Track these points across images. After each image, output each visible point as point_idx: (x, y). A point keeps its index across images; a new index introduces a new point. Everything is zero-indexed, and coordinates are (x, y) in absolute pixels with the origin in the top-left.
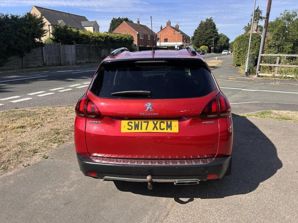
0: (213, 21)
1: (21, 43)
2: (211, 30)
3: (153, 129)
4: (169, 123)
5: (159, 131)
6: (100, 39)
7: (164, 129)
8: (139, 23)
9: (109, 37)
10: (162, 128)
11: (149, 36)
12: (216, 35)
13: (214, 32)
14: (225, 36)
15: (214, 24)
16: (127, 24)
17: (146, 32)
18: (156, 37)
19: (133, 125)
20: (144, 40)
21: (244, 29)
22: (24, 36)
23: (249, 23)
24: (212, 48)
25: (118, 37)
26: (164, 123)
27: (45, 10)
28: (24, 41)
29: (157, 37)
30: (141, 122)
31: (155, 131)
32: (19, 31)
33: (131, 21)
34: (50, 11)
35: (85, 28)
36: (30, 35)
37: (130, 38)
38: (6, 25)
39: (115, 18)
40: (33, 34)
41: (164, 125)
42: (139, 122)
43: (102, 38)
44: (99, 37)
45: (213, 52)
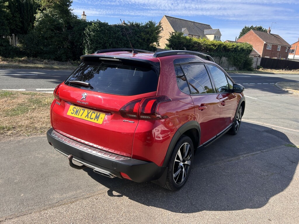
1: (137, 47)
3: (85, 117)
4: (98, 114)
5: (89, 119)
6: (212, 46)
7: (92, 119)
8: (270, 32)
9: (223, 45)
10: (91, 117)
11: (279, 48)
16: (254, 33)
17: (276, 42)
18: (289, 48)
19: (75, 110)
20: (272, 51)
22: (141, 41)
25: (233, 46)
26: (95, 114)
27: (174, 19)
28: (140, 45)
29: (291, 49)
30: (81, 109)
31: (86, 119)
32: (138, 37)
33: (265, 30)
34: (178, 19)
35: (207, 36)
36: (146, 40)
37: (248, 48)
38: (129, 31)
39: (247, 26)
40: (149, 39)
41: (94, 116)
42: (79, 109)
43: (215, 46)
44: (211, 45)
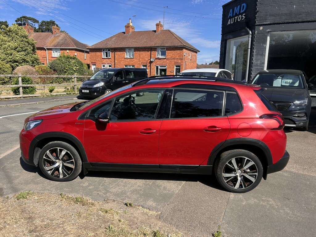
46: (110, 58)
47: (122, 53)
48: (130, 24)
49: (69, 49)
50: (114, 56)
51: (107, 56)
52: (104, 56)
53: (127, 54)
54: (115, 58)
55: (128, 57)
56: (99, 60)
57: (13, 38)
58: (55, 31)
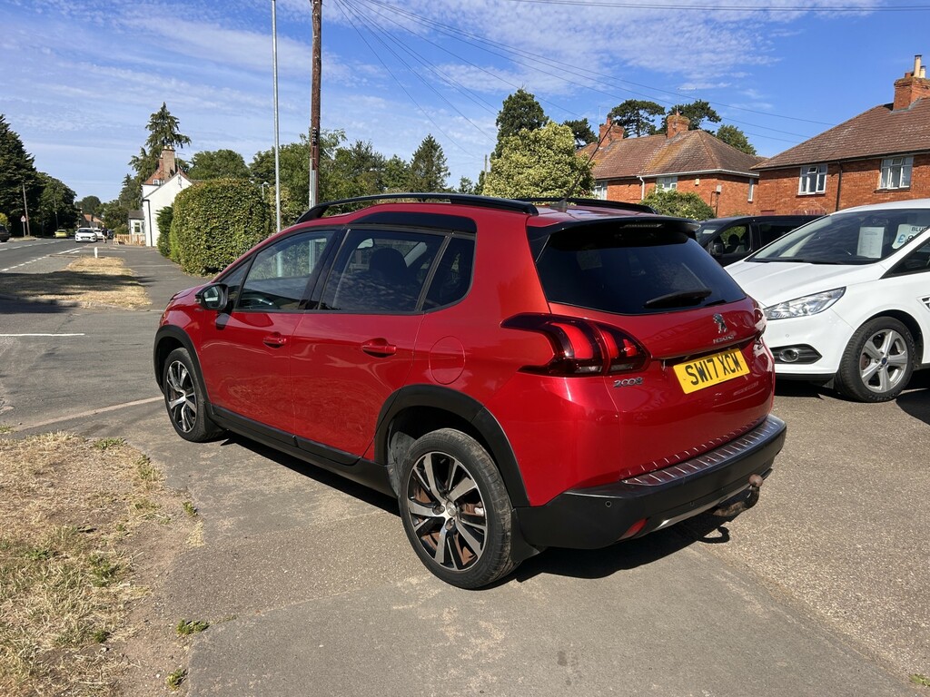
0: (11, 129)
2: (7, 157)
3: (725, 374)
5: (732, 375)
7: (735, 370)
10: (732, 368)
12: (29, 177)
13: (19, 167)
14: (58, 181)
15: (15, 138)
19: (694, 371)
21: (133, 165)
23: (143, 149)
24: (23, 219)
30: (704, 362)
31: (728, 376)
42: (700, 363)
45: (32, 235)
46: (823, 195)
47: (866, 173)
48: (917, 75)
49: (702, 176)
50: (837, 186)
51: (813, 189)
52: (804, 190)
53: (885, 177)
54: (842, 193)
55: (890, 186)
56: (785, 203)
57: (540, 157)
58: (675, 129)
